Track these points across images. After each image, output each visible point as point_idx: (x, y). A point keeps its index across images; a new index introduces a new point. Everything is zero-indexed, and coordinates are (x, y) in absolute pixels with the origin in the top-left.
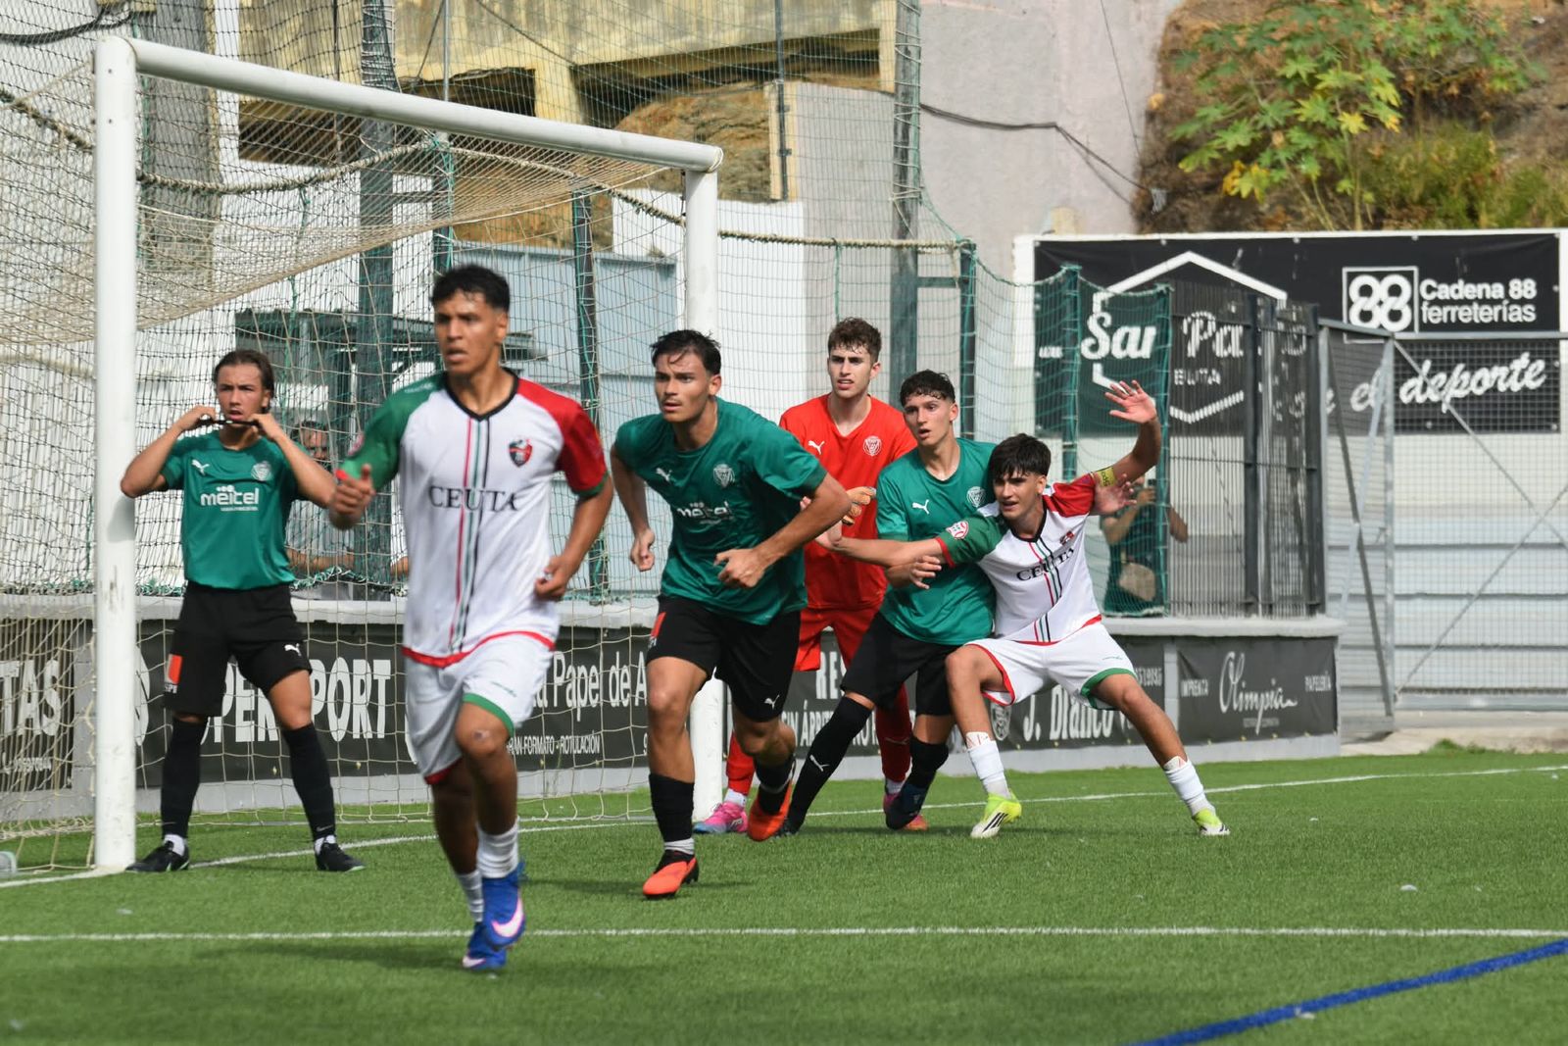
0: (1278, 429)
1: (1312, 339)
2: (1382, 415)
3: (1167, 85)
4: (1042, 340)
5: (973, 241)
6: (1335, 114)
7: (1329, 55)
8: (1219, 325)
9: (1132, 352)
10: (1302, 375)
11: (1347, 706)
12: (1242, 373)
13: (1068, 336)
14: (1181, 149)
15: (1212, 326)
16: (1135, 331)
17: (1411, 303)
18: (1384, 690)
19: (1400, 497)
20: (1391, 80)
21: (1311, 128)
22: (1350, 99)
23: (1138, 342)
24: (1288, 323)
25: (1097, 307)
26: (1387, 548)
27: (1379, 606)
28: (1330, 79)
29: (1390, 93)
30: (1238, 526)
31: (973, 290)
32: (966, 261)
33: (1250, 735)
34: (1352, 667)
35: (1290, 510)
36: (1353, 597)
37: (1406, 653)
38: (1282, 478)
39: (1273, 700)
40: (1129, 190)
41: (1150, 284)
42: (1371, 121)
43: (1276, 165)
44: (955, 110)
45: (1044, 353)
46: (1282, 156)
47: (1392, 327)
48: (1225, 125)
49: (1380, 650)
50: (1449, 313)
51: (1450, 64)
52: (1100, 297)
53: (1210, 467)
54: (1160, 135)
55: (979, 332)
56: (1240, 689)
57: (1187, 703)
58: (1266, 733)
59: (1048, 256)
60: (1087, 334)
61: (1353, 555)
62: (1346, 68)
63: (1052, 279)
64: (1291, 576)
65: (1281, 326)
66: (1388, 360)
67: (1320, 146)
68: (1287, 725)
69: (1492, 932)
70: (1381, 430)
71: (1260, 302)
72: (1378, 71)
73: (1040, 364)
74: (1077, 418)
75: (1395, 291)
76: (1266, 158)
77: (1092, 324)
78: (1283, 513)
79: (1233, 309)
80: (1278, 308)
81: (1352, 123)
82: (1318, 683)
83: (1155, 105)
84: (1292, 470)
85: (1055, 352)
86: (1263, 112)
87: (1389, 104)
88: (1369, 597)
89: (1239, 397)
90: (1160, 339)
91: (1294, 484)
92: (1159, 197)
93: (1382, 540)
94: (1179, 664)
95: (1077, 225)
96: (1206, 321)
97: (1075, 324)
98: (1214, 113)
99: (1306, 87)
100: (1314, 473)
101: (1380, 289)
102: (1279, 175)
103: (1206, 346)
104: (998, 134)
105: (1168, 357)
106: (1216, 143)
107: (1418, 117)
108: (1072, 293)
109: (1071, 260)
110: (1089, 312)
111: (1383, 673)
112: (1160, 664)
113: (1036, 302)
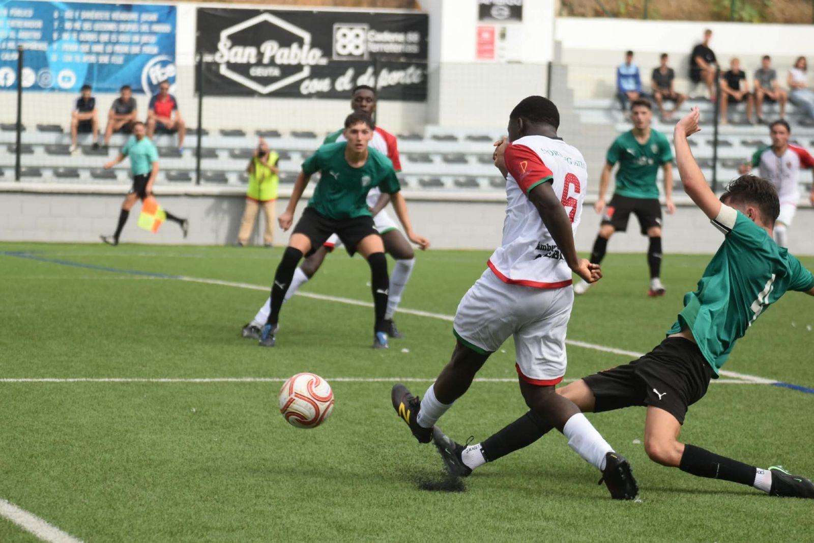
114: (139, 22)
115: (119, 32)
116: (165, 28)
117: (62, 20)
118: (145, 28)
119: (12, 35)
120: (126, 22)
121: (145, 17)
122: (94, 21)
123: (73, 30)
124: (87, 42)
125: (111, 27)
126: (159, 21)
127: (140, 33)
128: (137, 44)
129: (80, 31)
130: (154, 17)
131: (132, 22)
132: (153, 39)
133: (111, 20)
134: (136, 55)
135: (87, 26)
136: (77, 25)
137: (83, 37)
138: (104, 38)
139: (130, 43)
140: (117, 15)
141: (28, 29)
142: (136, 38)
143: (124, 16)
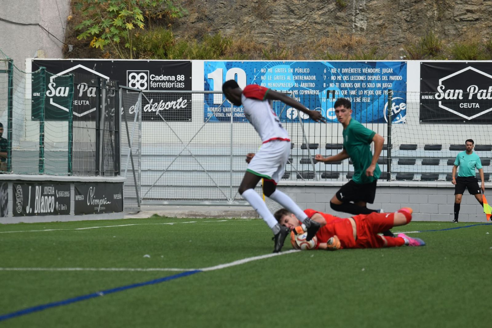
0: (106, 119)
1: (117, 92)
2: (138, 115)
3: (73, 13)
4: (34, 91)
5: (12, 59)
6: (124, 23)
7: (123, 5)
8: (89, 87)
9: (62, 94)
10: (114, 101)
11: (126, 204)
12: (96, 102)
13: (42, 89)
14: (78, 32)
15: (86, 88)
16: (63, 88)
17: (147, 81)
18: (138, 199)
19: (143, 140)
20: (141, 13)
21: (118, 28)
22: (129, 19)
23: (64, 92)
24: (110, 86)
25: (51, 81)
26: (139, 156)
27: (136, 174)
28: (123, 13)
29: (141, 17)
30: (94, 149)
31: (12, 74)
32: (10, 65)
33: (96, 212)
34: (128, 192)
35: (110, 143)
36: (128, 171)
37: (144, 188)
38: (107, 134)
39: (103, 202)
40: (61, 45)
41: (67, 74)
42: (135, 26)
43: (106, 38)
44: (8, 19)
45: (35, 94)
46: (108, 36)
48: (91, 26)
49: (136, 187)
50: (159, 84)
51: (159, 9)
52: (52, 78)
53: (85, 130)
54: (71, 29)
55: (14, 87)
56: (93, 198)
57: (77, 202)
58: (101, 212)
59: (36, 65)
60: (48, 89)
61: (129, 158)
62: (128, 9)
63: (37, 71)
64: (109, 164)
65: (107, 87)
66: (140, 99)
67: (120, 33)
68: (108, 209)
69: (166, 269)
70: (138, 120)
71: (101, 80)
72: (138, 10)
73: (34, 98)
74: (44, 114)
75: (142, 78)
76: (103, 36)
77: (50, 86)
78: (108, 145)
79: (93, 82)
80: (106, 82)
81: (130, 26)
82: (117, 197)
83: (70, 19)
84: (111, 132)
85: (38, 94)
86: (103, 23)
87: (141, 21)
88: (134, 171)
89: (95, 109)
90: (71, 90)
91: (111, 136)
92: (71, 48)
93: (137, 153)
94: (75, 190)
95: (45, 55)
96: (85, 86)
97: (43, 85)
98: (88, 23)
99: (116, 14)
100: (117, 133)
101: (138, 77)
102: (107, 42)
103: (85, 93)
104: (20, 27)
105: (73, 96)
106: (89, 32)
107: (150, 24)
108: (43, 76)
109: (43, 66)
110: (49, 82)
111: (137, 193)
112: (69, 190)
113: (32, 79)
114: (381, 74)
115: (368, 82)
116: (399, 78)
117: (329, 74)
118: (385, 78)
119: (296, 85)
120: (372, 74)
121: (385, 70)
122: (350, 75)
123: (337, 81)
124: (345, 89)
125: (362, 78)
126: (394, 74)
127: (381, 82)
128: (379, 89)
129: (340, 82)
130: (391, 71)
131: (376, 74)
132: (390, 86)
133: (362, 74)
134: (379, 96)
135: (345, 78)
136: (339, 78)
137: (343, 85)
138: (357, 85)
139: (375, 89)
140: (365, 70)
141: (307, 81)
142: (379, 85)
143: (370, 71)
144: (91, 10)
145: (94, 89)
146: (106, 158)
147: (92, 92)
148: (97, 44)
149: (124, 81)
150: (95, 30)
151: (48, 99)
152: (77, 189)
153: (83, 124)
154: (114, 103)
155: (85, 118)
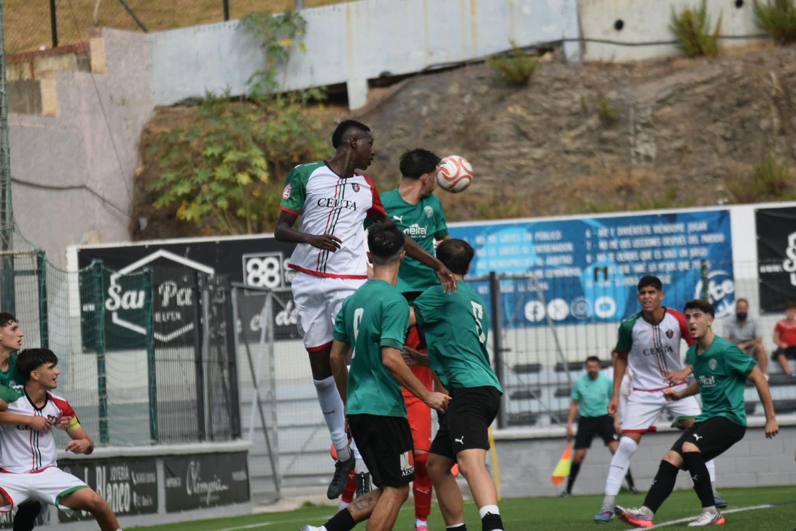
0: (212, 342)
1: (228, 294)
2: (267, 332)
3: (145, 163)
4: (84, 300)
5: (43, 250)
6: (234, 175)
7: (229, 144)
8: (179, 288)
9: (133, 305)
10: (223, 312)
11: (255, 488)
12: (193, 313)
13: (97, 298)
14: (154, 196)
15: (175, 290)
16: (133, 294)
17: (279, 272)
18: (274, 478)
19: (279, 374)
20: (262, 156)
21: (225, 182)
22: (242, 166)
23: (136, 300)
24: (215, 286)
25: (113, 282)
26: (274, 402)
27: (270, 434)
28: (231, 156)
29: (262, 162)
30: (193, 395)
31: (45, 276)
32: (40, 261)
33: (204, 505)
34: (257, 467)
35: (220, 385)
36: (256, 429)
37: (285, 457)
38: (216, 367)
39: (216, 486)
40: (126, 219)
41: (141, 269)
42: (254, 177)
43: (204, 202)
44: (32, 180)
45: (85, 308)
46: (208, 197)
47: (271, 285)
48: (176, 182)
49: (271, 457)
51: (293, 146)
52: (114, 277)
53: (176, 365)
54: (142, 190)
55: (49, 298)
56: (197, 481)
57: (169, 491)
58: (213, 504)
59: (85, 256)
60: (108, 296)
61: (255, 406)
62: (238, 149)
63: (87, 268)
64: (222, 420)
65: (211, 287)
66: (268, 303)
67: (226, 192)
68: (223, 499)
70: (267, 340)
71: (199, 275)
72: (256, 151)
73: (84, 314)
74: (104, 341)
75: (271, 266)
76: (199, 199)
77: (111, 291)
78: (217, 386)
79: (185, 280)
80: (209, 278)
81: (244, 179)
82: (239, 476)
83: (138, 174)
84: (221, 363)
85: (91, 307)
86: (196, 175)
87: (261, 168)
88: (265, 429)
89: (190, 327)
90: (148, 297)
91: (222, 370)
92: (144, 222)
93: (270, 398)
94: (165, 470)
95: (100, 239)
96: (171, 287)
97: (100, 292)
98: (170, 176)
99: (218, 160)
100: (233, 365)
101: (263, 265)
102: (206, 208)
103: (173, 300)
104: (55, 193)
105: (152, 306)
106: (172, 192)
107: (278, 172)
108: (99, 275)
109: (97, 257)
110: (108, 284)
111: (273, 468)
112: (154, 470)
113: (80, 281)
114: (686, 233)
115: (663, 248)
116: (718, 238)
117: (595, 239)
118: (693, 240)
119: (539, 262)
120: (671, 234)
121: (692, 227)
122: (632, 237)
123: (610, 250)
124: (626, 262)
125: (653, 242)
126: (709, 231)
127: (688, 246)
128: (685, 259)
129: (615, 251)
130: (703, 226)
131: (677, 234)
132: (704, 252)
133: (653, 235)
134: (686, 271)
135: (625, 244)
136: (614, 244)
137: (621, 257)
138: (646, 255)
139: (677, 259)
140: (658, 228)
141: (557, 254)
142: (684, 253)
143: (667, 228)
144: (175, 155)
145: (189, 292)
146: (216, 410)
147: (185, 297)
148: (188, 213)
149: (239, 274)
150: (183, 189)
151: (109, 314)
152: (169, 469)
153: (172, 353)
154: (224, 313)
155: (176, 343)
